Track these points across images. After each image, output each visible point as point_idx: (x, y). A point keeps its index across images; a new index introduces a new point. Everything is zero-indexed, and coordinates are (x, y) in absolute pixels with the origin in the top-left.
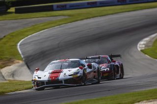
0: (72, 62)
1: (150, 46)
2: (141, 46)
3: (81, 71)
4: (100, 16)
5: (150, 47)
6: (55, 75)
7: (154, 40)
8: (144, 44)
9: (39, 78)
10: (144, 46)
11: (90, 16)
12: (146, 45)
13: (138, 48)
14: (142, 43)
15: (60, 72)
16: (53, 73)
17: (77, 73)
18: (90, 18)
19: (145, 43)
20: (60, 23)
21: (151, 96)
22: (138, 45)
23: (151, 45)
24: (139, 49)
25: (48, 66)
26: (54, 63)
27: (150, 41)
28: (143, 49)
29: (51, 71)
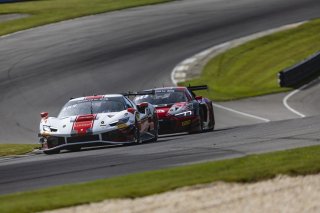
0: (110, 99)
1: (197, 75)
2: (178, 75)
3: (132, 117)
4: (94, 14)
5: (197, 78)
6: (84, 124)
7: (204, 63)
8: (184, 71)
9: (52, 130)
10: (184, 75)
11: (75, 14)
12: (189, 74)
13: (172, 78)
14: (180, 68)
15: (93, 119)
16: (78, 120)
17: (124, 120)
18: (72, 18)
19: (186, 68)
20: (13, 28)
21: (200, 177)
22: (173, 73)
23: (199, 72)
24: (175, 82)
25: (64, 109)
26: (76, 103)
27: (197, 65)
28: (183, 80)
29: (74, 118)
